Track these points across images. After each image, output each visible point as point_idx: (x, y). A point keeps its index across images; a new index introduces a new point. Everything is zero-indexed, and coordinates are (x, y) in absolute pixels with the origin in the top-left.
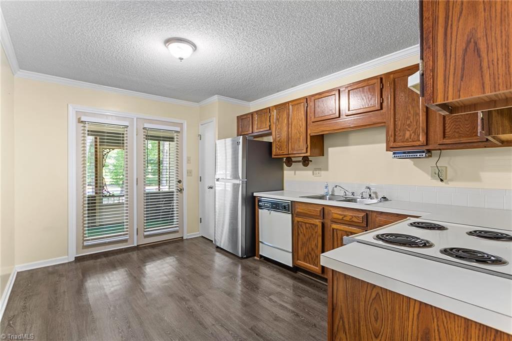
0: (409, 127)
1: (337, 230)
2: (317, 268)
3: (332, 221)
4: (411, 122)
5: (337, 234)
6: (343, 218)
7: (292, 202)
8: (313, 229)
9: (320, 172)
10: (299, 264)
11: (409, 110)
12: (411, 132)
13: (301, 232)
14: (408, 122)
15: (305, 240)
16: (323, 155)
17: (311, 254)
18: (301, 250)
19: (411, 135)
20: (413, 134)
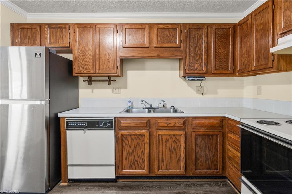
0: (197, 61)
1: (162, 135)
2: (144, 171)
3: (157, 129)
4: (198, 58)
5: (162, 138)
6: (168, 125)
7: (115, 117)
8: (140, 139)
9: (119, 90)
10: (124, 173)
11: (197, 51)
12: (198, 65)
13: (126, 144)
14: (197, 58)
15: (130, 150)
16: (123, 77)
17: (137, 161)
18: (126, 160)
19: (198, 67)
20: (199, 66)
